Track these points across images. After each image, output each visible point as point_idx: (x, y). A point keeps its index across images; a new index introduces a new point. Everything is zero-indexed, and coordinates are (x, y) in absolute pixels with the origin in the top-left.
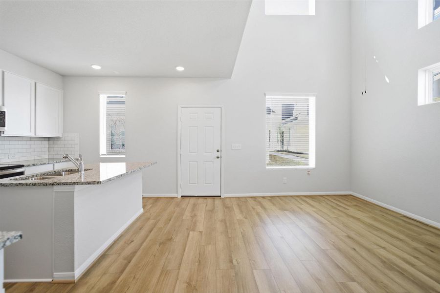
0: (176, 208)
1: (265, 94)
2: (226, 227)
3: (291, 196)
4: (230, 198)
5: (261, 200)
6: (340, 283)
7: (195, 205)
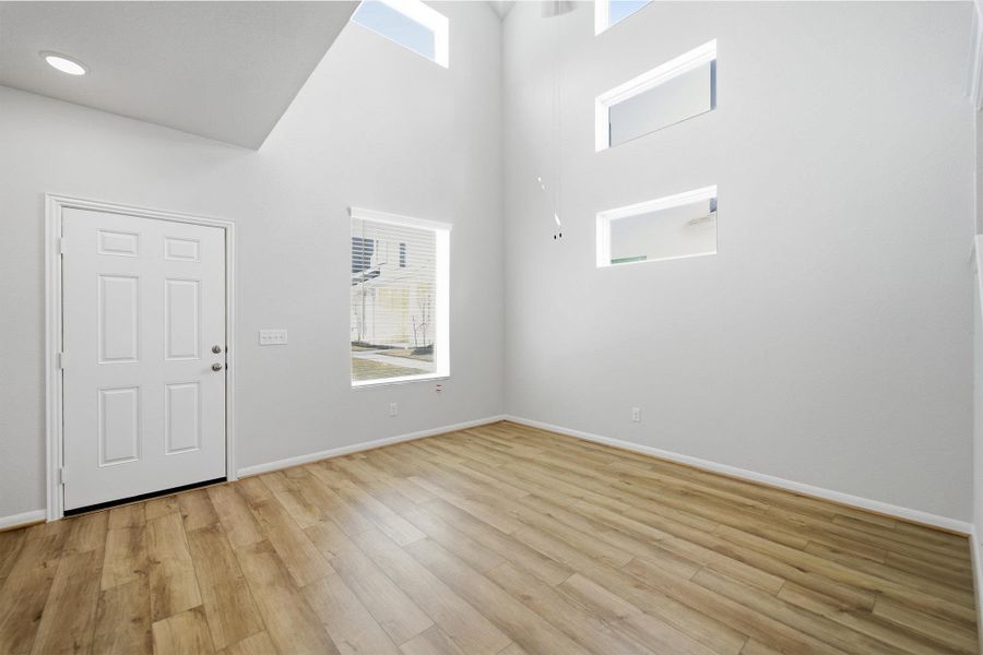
0: (51, 563)
1: (349, 211)
2: (279, 562)
3: (408, 442)
4: (257, 476)
5: (344, 463)
6: (558, 586)
7: (135, 529)
